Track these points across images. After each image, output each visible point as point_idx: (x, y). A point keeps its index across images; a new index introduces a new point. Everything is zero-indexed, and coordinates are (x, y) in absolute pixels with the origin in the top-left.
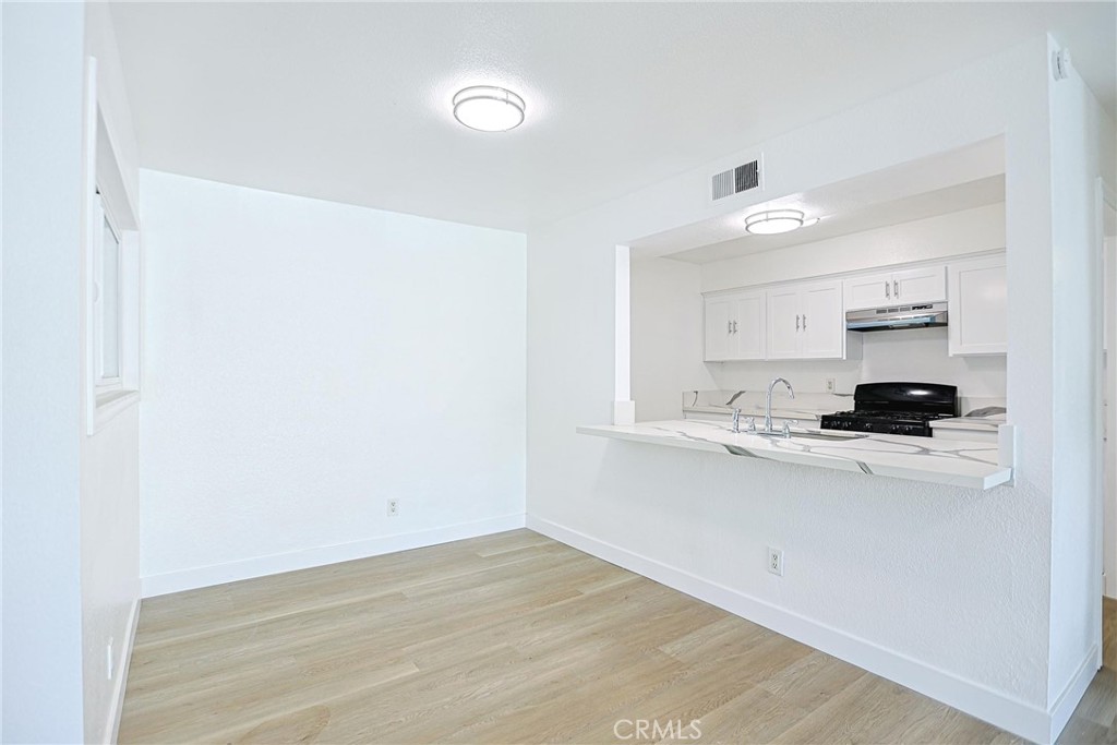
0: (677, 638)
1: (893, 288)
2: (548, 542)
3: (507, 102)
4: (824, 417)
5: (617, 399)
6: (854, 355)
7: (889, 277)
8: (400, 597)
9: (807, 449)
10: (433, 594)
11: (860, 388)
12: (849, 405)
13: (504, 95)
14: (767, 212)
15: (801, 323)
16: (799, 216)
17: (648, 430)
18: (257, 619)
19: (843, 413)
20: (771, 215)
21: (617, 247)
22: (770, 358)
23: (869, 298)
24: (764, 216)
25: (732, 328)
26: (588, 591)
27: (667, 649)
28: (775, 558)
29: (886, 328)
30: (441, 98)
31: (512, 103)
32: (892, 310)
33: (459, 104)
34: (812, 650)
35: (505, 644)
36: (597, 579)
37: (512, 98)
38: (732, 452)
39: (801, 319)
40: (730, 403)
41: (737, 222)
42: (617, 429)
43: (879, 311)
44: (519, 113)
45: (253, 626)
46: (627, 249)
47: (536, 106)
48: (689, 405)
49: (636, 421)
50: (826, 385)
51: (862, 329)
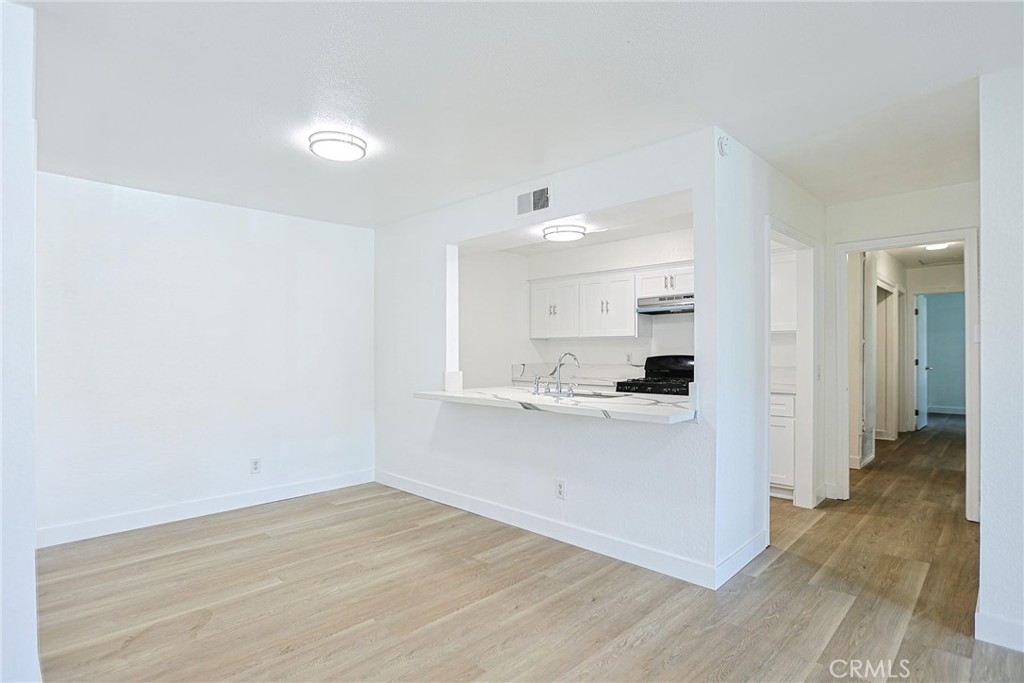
0: (487, 550)
1: (670, 281)
2: (394, 491)
3: (352, 144)
4: (618, 383)
5: (448, 371)
6: (644, 335)
7: (666, 272)
8: (264, 537)
9: (577, 403)
10: (293, 533)
11: (650, 361)
12: (640, 374)
13: (349, 139)
14: (557, 226)
15: (605, 307)
16: (582, 230)
17: (473, 394)
18: (135, 560)
19: (634, 380)
20: (560, 229)
21: (448, 246)
22: (581, 335)
23: (654, 289)
24: (554, 230)
25: (553, 311)
26: (422, 524)
27: (479, 557)
28: (561, 486)
29: (668, 312)
30: (300, 137)
31: (357, 145)
32: (670, 298)
33: (313, 143)
34: (584, 550)
35: (352, 562)
36: (431, 515)
37: (355, 141)
38: (525, 408)
39: (605, 305)
40: (552, 374)
41: (537, 231)
42: (446, 394)
43: (661, 299)
44: (362, 152)
45: (134, 564)
46: (455, 249)
47: (375, 146)
48: (517, 376)
49: (464, 388)
50: (625, 358)
51: (650, 312)
